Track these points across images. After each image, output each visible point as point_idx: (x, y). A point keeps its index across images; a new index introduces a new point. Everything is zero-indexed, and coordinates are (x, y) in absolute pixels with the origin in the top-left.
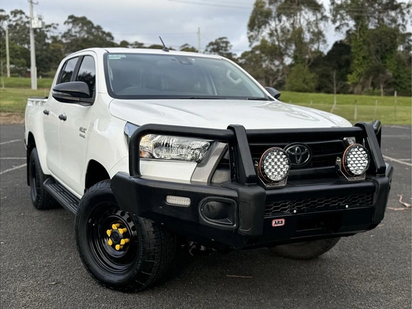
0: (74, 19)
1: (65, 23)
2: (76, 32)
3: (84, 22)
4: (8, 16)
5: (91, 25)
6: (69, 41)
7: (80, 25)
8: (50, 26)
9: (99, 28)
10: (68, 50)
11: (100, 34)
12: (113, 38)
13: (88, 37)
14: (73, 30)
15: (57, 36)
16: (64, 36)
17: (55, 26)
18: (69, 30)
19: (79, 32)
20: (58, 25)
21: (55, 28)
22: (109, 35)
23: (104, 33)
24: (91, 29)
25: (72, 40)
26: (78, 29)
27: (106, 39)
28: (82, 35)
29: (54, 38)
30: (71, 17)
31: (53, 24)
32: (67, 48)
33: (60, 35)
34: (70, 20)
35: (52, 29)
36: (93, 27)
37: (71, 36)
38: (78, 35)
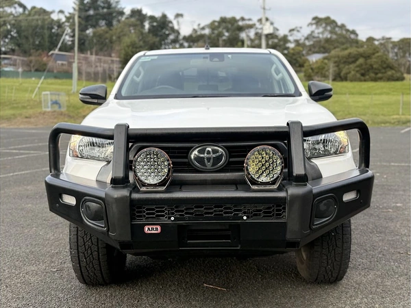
0: (317, 20)
1: (308, 25)
2: (319, 33)
3: (328, 21)
4: (255, 25)
5: (334, 24)
6: (311, 43)
7: (324, 25)
8: (293, 30)
9: (343, 26)
10: (310, 52)
11: (344, 32)
12: (357, 35)
13: (331, 37)
14: (317, 31)
15: (300, 39)
16: (307, 38)
17: (299, 29)
18: (313, 32)
19: (322, 33)
20: (301, 28)
21: (298, 31)
22: (353, 32)
23: (348, 31)
24: (334, 29)
25: (314, 42)
26: (321, 30)
27: (350, 38)
28: (325, 36)
29: (297, 41)
30: (315, 18)
31: (296, 28)
32: (310, 50)
33: (303, 38)
34: (314, 22)
35: (295, 32)
36: (337, 26)
37: (314, 37)
38: (321, 36)
